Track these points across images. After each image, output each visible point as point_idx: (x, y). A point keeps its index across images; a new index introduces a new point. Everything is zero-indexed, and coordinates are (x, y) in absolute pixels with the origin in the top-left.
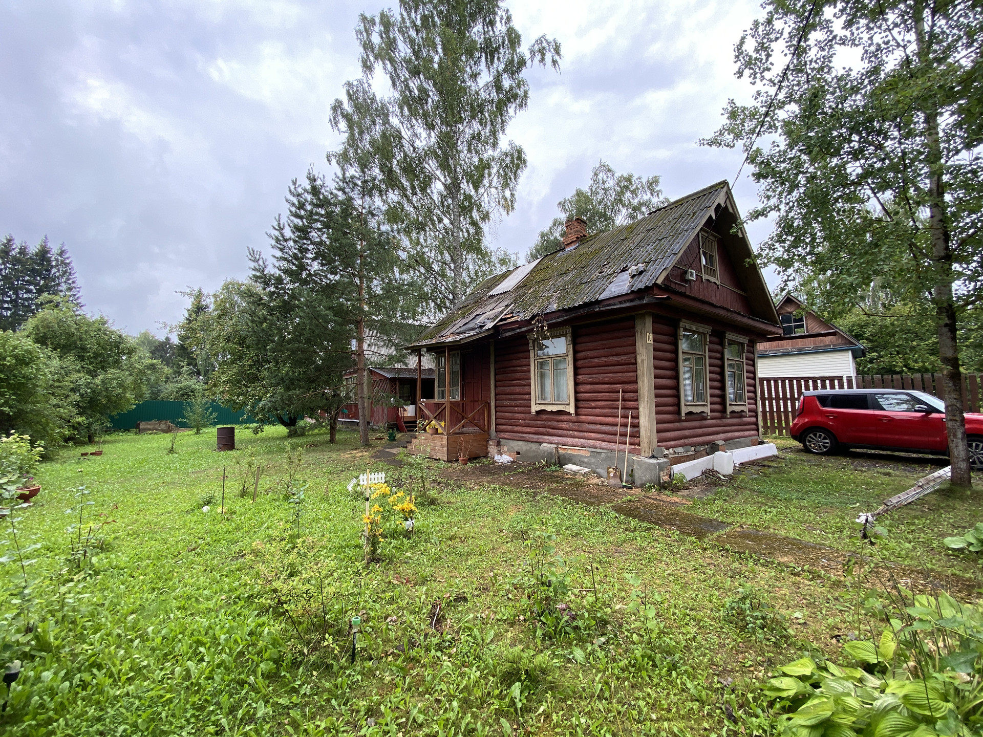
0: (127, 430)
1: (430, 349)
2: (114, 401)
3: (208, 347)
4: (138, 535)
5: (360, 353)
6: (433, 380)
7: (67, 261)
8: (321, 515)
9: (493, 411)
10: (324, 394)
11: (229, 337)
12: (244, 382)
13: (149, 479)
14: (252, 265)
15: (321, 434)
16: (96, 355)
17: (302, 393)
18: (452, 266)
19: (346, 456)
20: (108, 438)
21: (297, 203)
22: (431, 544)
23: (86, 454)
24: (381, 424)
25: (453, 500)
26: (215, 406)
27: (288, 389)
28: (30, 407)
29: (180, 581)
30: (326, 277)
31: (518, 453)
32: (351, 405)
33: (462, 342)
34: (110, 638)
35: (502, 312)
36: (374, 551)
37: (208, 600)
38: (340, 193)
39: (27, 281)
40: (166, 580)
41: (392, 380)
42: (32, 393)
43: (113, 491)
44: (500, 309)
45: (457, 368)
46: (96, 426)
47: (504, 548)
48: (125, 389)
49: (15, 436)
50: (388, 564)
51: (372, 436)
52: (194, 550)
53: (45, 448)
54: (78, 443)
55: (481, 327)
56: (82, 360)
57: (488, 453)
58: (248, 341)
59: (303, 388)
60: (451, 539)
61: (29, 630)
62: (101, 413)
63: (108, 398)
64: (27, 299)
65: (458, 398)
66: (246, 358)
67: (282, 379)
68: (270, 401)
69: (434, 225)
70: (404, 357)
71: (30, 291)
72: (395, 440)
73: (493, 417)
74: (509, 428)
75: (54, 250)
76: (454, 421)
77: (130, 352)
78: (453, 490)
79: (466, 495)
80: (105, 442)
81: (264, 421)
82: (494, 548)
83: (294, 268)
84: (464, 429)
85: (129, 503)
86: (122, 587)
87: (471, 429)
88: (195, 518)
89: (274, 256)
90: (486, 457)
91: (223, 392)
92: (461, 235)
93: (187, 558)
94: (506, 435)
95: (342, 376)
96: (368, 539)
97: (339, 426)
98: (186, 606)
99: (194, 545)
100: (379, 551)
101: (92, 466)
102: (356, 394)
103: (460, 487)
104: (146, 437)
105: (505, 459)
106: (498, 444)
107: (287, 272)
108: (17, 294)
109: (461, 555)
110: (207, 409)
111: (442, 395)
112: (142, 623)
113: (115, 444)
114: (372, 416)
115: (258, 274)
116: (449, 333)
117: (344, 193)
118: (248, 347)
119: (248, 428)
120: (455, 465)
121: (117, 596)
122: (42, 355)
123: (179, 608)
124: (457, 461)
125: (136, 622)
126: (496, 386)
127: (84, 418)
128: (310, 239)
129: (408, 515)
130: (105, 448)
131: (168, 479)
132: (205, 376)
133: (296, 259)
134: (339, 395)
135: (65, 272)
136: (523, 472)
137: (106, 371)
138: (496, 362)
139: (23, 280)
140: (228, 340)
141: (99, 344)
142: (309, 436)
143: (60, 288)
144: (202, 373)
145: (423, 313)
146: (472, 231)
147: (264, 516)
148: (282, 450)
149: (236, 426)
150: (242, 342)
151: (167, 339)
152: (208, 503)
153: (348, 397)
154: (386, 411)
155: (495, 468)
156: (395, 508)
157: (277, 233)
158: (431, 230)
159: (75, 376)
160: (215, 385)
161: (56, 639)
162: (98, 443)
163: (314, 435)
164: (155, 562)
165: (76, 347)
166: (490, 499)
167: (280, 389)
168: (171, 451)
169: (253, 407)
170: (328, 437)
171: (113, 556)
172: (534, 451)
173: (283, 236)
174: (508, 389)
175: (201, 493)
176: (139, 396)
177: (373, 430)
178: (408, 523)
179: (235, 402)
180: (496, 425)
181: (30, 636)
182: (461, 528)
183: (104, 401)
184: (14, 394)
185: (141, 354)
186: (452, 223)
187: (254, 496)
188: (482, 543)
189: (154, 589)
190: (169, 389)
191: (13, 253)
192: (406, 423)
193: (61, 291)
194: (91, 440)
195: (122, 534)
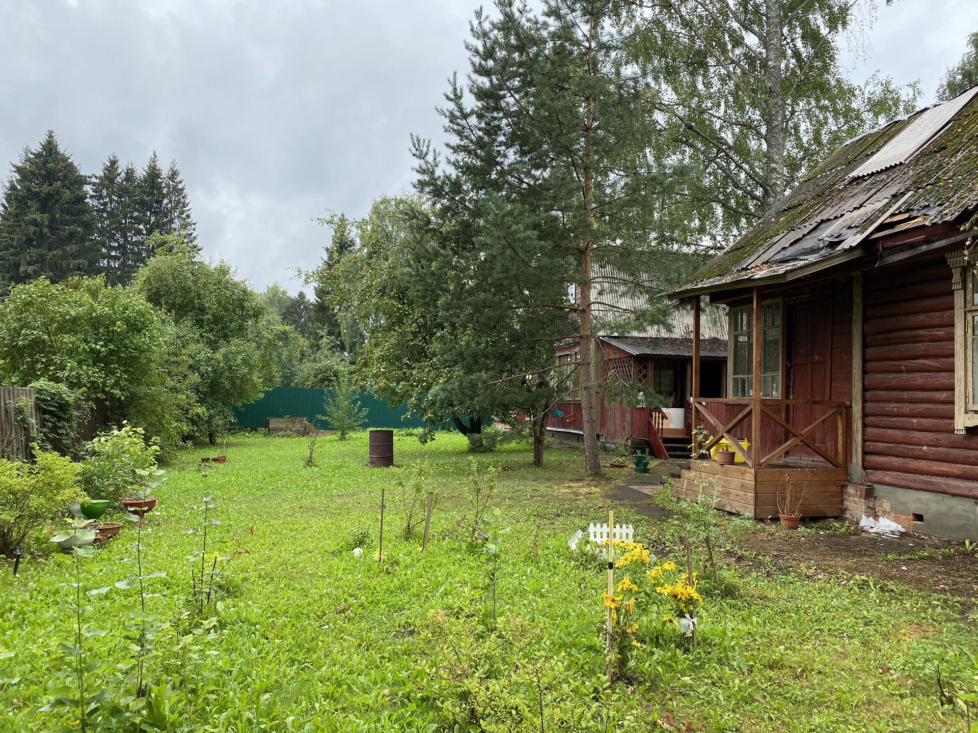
0: (254, 429)
1: (718, 295)
2: (240, 386)
3: (356, 303)
4: (272, 579)
5: (584, 310)
6: (724, 361)
7: (180, 186)
8: (529, 585)
9: (857, 425)
10: (524, 381)
11: (384, 288)
12: (406, 360)
13: (283, 500)
14: (417, 163)
15: (519, 451)
16: (217, 320)
17: (492, 378)
18: (763, 130)
19: (562, 490)
20: (232, 439)
21: (481, 49)
22: (732, 668)
23: (207, 460)
24: (620, 441)
25: (772, 594)
26: (365, 398)
27: (469, 371)
28: (144, 389)
29: (326, 656)
30: (528, 174)
31: (919, 517)
32: (568, 404)
33: (790, 278)
34: (238, 722)
35: (882, 211)
36: (623, 662)
37: (365, 691)
38: (551, 21)
39: (135, 219)
40: (309, 650)
41: (641, 360)
42: (145, 372)
43: (240, 513)
44: (879, 205)
45: (776, 333)
46: (218, 421)
47: (895, 706)
48: (252, 368)
49: (128, 428)
50: (649, 690)
51: (605, 461)
52: (343, 611)
53: (162, 448)
54: (198, 444)
55: (833, 245)
56: (201, 326)
57: (844, 510)
58: (411, 293)
59: (492, 369)
60: (771, 668)
61: (142, 693)
62: (224, 403)
63: (232, 380)
64: (137, 243)
65: (776, 394)
66: (407, 321)
67: (461, 354)
68: (443, 390)
69: (724, 51)
70: (665, 313)
71: (139, 232)
72: (646, 470)
73: (858, 438)
74: (896, 461)
75: (165, 173)
76: (771, 441)
77: (257, 314)
78: (769, 574)
79: (799, 588)
80: (228, 445)
81: (436, 424)
82: (870, 702)
83: (478, 163)
84: (791, 460)
85: (260, 533)
86: (254, 650)
87: (806, 460)
88: (343, 565)
89: (448, 145)
90: (839, 517)
91: (376, 376)
92: (783, 66)
93: (335, 623)
94: (888, 477)
95: (553, 352)
96: (613, 639)
97: (548, 439)
98: (337, 695)
99: (343, 605)
100: (632, 664)
101: (216, 475)
102: (576, 383)
103: (785, 571)
104: (278, 440)
105: (886, 526)
106: (869, 494)
107: (467, 169)
108: (125, 236)
109: (796, 702)
110: (355, 402)
111: (742, 387)
112: (278, 709)
113: (242, 449)
114: (603, 425)
115: (426, 178)
116: (759, 262)
117: (559, 17)
118: (410, 303)
119: (410, 435)
120: (772, 528)
121: (247, 663)
122: (155, 318)
123: (326, 696)
124: (775, 520)
125: (271, 705)
126: (865, 372)
127: (204, 409)
128: (502, 109)
129: (684, 608)
130: (230, 453)
131: (306, 503)
132: (350, 351)
133: (481, 148)
134: (547, 384)
135: (178, 202)
136: (930, 558)
137: (229, 342)
138: (865, 320)
139: (131, 217)
140: (383, 291)
141: (220, 303)
142: (502, 452)
143: (173, 226)
144: (347, 346)
145: (702, 230)
146: (805, 51)
147: (440, 574)
148: (460, 472)
149: (395, 431)
150: (401, 296)
151: (302, 295)
152: (360, 543)
153: (561, 388)
154: (628, 417)
155: (862, 542)
156: (658, 589)
157: (451, 106)
158: (719, 63)
159: (193, 347)
160: (366, 365)
161: (172, 712)
162: (221, 445)
163: (510, 452)
164: (294, 621)
165: (194, 308)
166: (854, 603)
167: (458, 371)
168: (310, 462)
169: (419, 400)
170: (531, 457)
171: (242, 604)
172: (959, 516)
173: (461, 109)
174: (894, 379)
175: (350, 527)
176: (269, 380)
177: (605, 449)
178: (684, 621)
179: (394, 392)
180: (865, 453)
181: (142, 702)
182: (793, 650)
183: (227, 384)
184: (126, 372)
185: (270, 317)
186: (765, 42)
187: (424, 540)
188: (844, 687)
189: (293, 661)
190: (305, 371)
191: (119, 179)
192: (666, 441)
193: (175, 230)
194: (212, 442)
195: (253, 575)
